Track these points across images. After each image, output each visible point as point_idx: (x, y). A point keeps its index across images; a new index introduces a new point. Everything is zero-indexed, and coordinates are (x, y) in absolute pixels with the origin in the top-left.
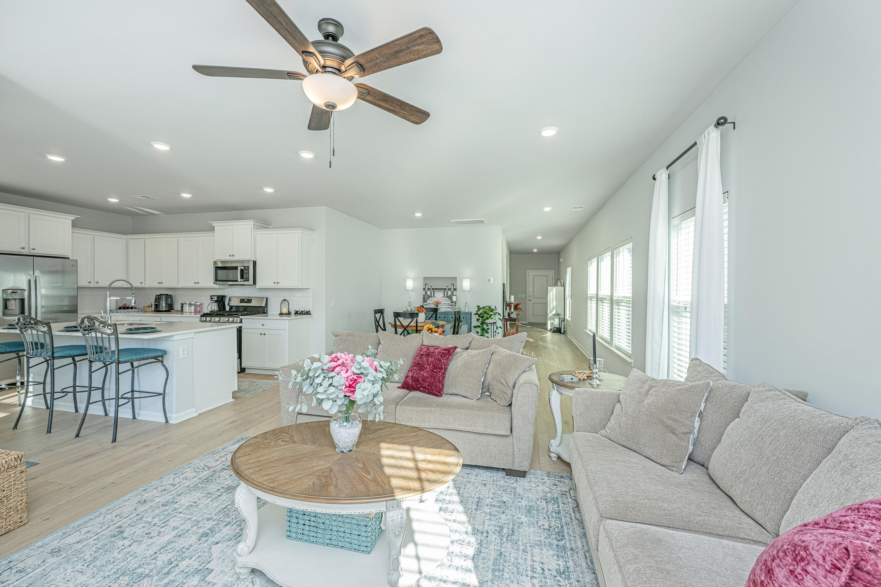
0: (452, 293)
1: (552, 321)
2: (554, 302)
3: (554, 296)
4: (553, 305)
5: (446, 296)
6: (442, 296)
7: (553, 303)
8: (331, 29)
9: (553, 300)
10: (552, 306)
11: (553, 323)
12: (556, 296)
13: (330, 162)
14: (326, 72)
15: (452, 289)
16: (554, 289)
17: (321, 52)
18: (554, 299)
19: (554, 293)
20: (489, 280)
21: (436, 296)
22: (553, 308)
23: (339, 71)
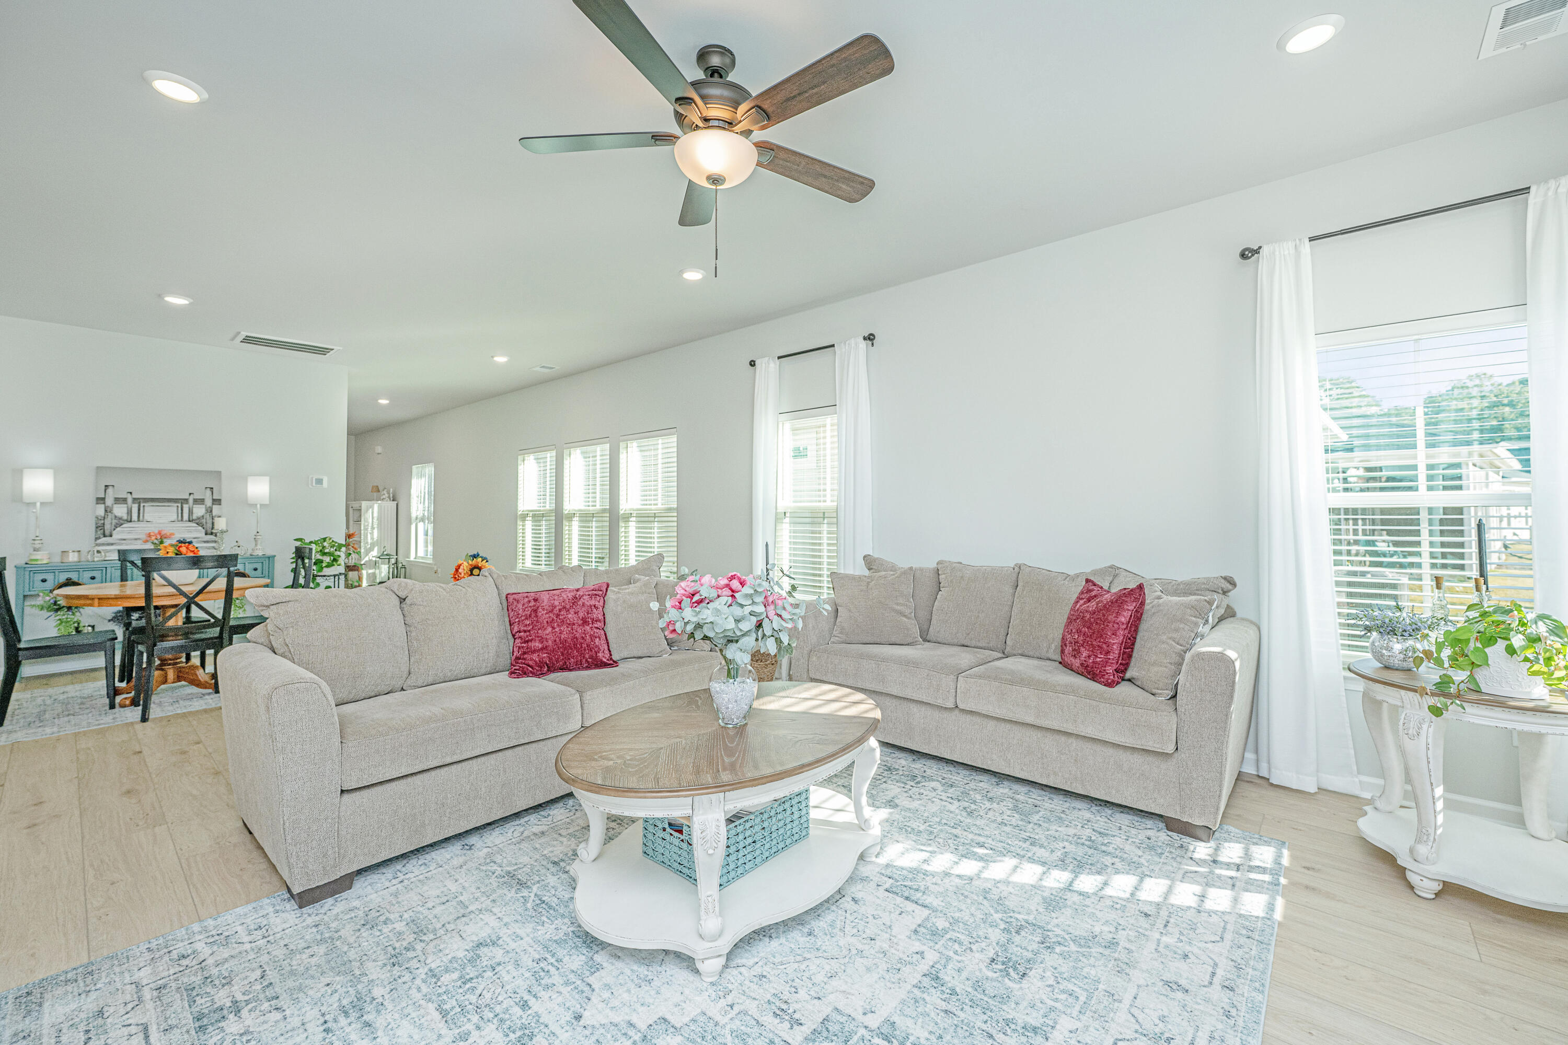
0: (210, 511)
1: (370, 571)
2: (376, 531)
3: (375, 520)
4: (372, 538)
5: (186, 517)
6: (174, 517)
7: (372, 534)
8: (715, 61)
9: (373, 528)
10: (370, 541)
11: (374, 574)
12: (380, 519)
13: (716, 267)
14: (709, 127)
15: (209, 502)
16: (376, 507)
17: (703, 97)
18: (375, 526)
19: (376, 515)
20: (320, 481)
21: (147, 517)
22: (373, 545)
23: (729, 124)
